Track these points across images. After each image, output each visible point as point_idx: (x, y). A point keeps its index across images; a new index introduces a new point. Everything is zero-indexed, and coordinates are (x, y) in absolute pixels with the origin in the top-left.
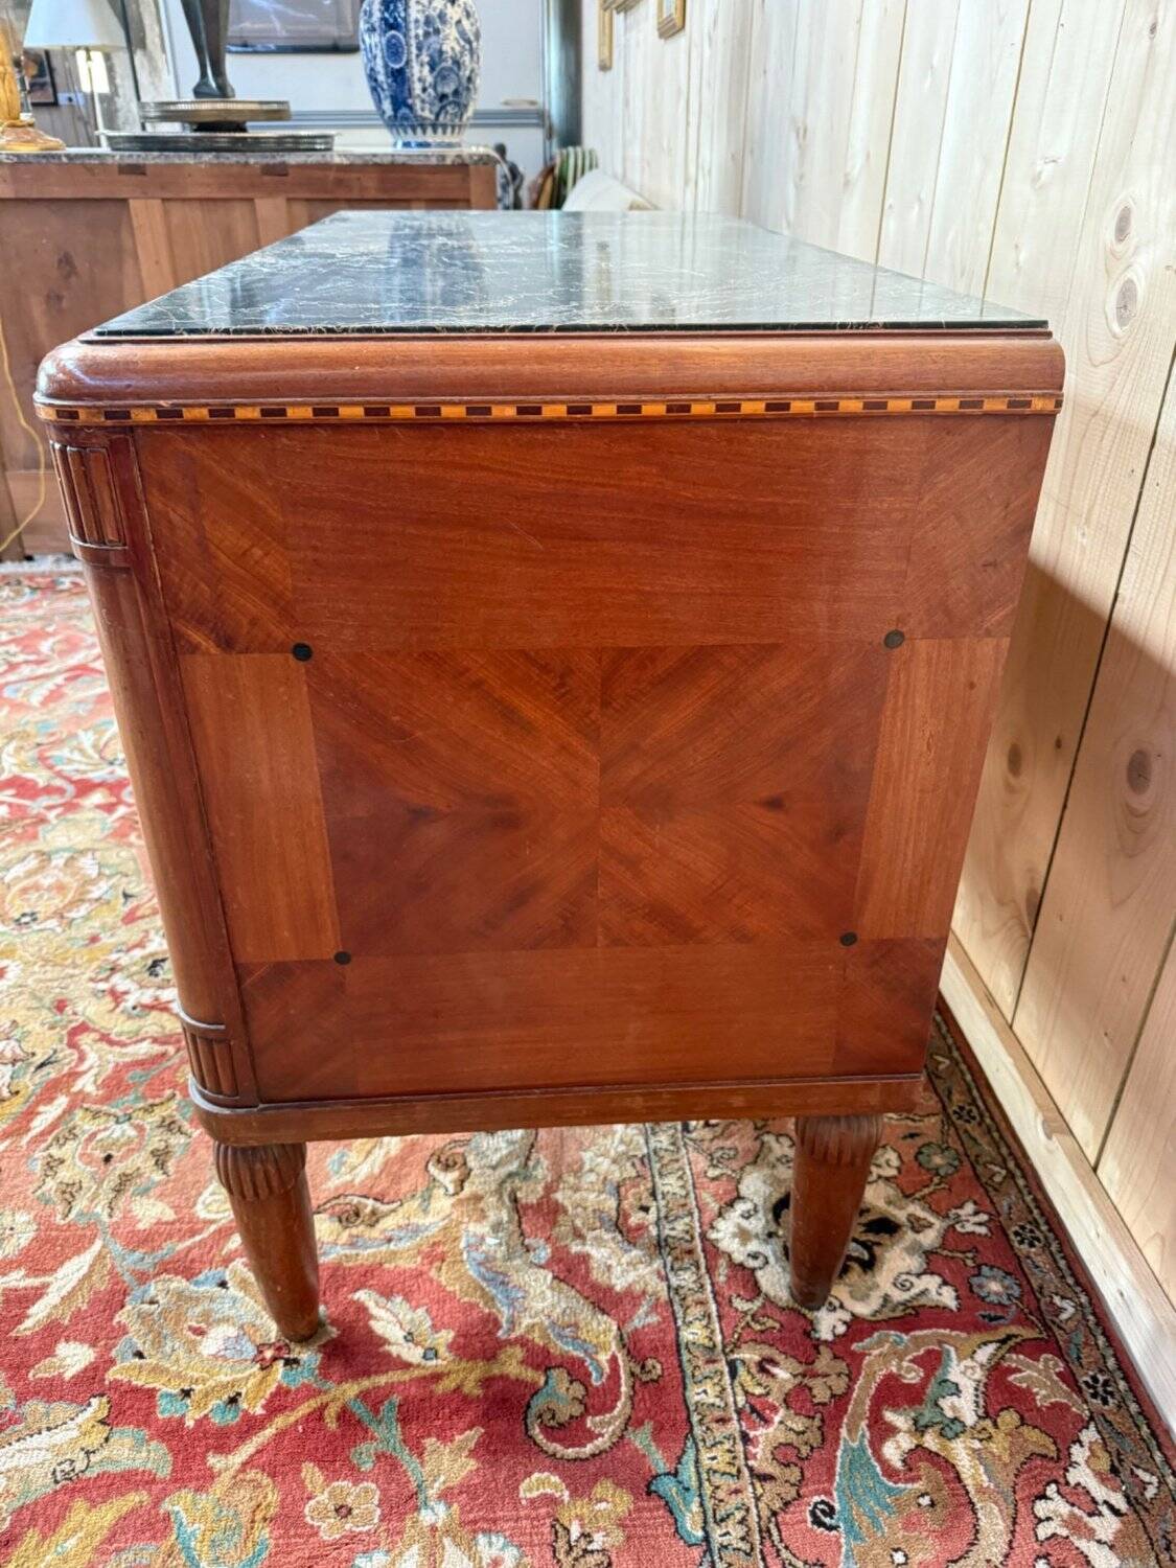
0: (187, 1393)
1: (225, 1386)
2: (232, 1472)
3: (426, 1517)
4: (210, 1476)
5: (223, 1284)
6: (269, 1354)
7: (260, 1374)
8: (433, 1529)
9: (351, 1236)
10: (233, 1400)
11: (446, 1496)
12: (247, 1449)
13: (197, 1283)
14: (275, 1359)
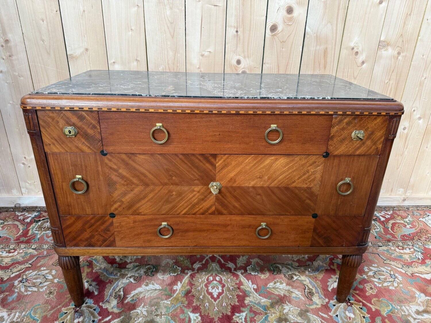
0: (364, 317)
1: (359, 311)
2: (374, 306)
3: (366, 278)
4: (376, 310)
5: (337, 316)
6: (349, 304)
7: (354, 305)
8: (367, 277)
9: (316, 293)
10: (361, 308)
11: (362, 275)
12: (368, 304)
13: (339, 321)
14: (350, 303)
